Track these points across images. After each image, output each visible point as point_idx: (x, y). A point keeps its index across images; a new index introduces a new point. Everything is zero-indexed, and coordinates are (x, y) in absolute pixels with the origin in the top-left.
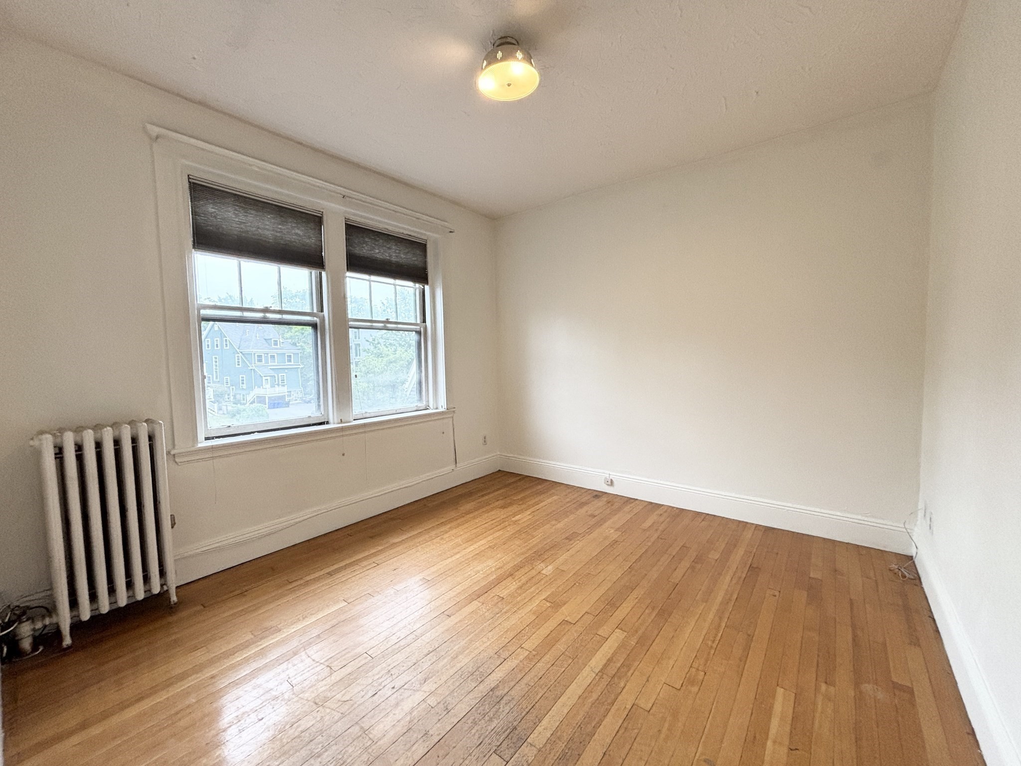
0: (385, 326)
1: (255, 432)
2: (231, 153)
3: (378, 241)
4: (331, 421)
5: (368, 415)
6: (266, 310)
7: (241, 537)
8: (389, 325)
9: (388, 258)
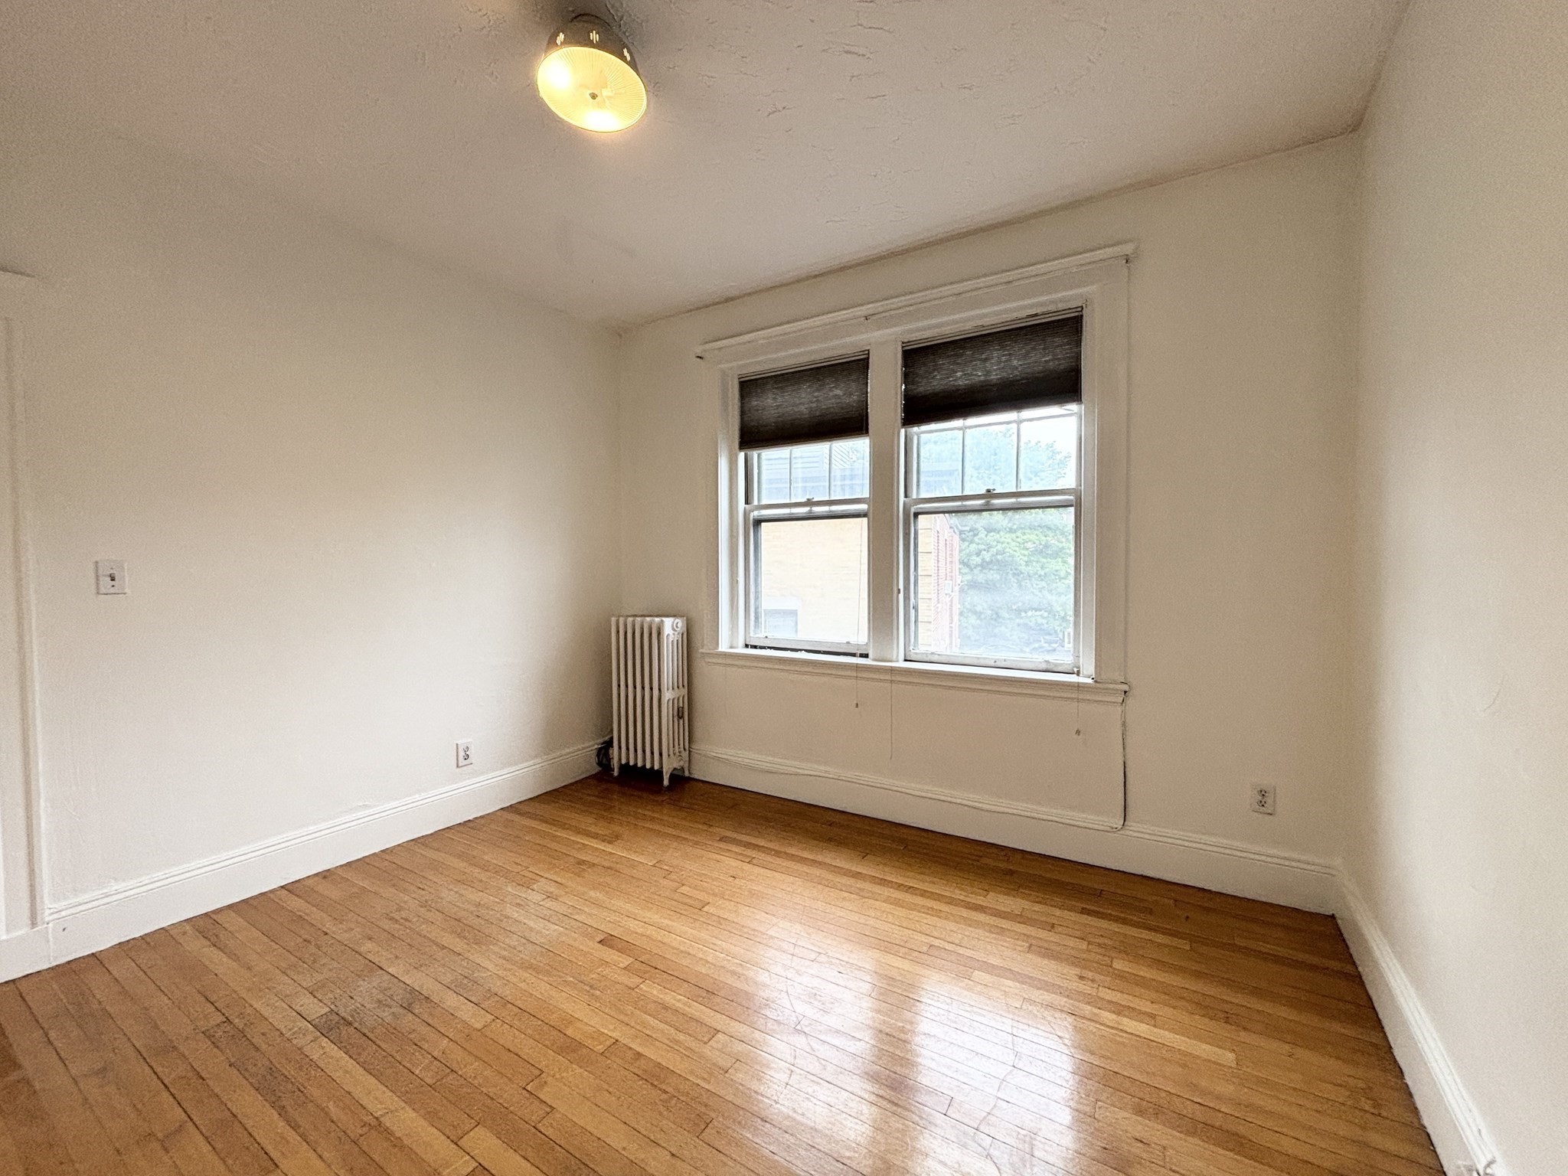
0: (987, 503)
1: (801, 650)
2: (765, 331)
3: (962, 355)
4: (870, 656)
5: (935, 658)
6: (809, 503)
7: (768, 765)
8: (996, 502)
9: (982, 378)
